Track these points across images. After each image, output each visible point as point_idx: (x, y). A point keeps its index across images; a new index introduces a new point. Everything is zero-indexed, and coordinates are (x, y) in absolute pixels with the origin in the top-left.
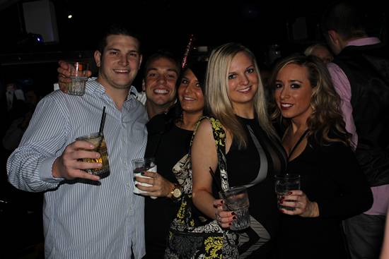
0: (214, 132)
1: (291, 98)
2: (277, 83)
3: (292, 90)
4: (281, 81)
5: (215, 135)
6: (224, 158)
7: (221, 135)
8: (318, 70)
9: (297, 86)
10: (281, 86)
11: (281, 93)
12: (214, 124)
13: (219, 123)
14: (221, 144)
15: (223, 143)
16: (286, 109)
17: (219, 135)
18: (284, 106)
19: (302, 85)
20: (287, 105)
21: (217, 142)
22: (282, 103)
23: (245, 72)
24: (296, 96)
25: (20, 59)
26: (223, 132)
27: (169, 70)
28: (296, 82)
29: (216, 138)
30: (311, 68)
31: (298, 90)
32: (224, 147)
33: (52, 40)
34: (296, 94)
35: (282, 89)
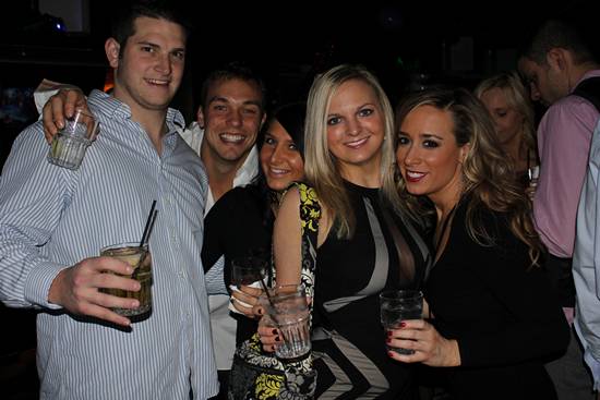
0: (301, 207)
1: (423, 164)
2: (401, 136)
3: (425, 151)
4: (407, 134)
5: (302, 212)
6: (312, 250)
7: (313, 214)
8: (472, 118)
9: (433, 145)
10: (407, 141)
11: (407, 154)
12: (304, 194)
13: (313, 194)
14: (310, 227)
15: (315, 226)
16: (414, 180)
17: (309, 212)
18: (412, 175)
19: (442, 142)
20: (416, 175)
21: (304, 224)
22: (407, 171)
23: (356, 114)
24: (431, 159)
25: (24, 54)
26: (317, 208)
27: (248, 103)
28: (433, 138)
29: (304, 217)
30: (459, 113)
31: (436, 151)
32: (316, 233)
33: (80, 29)
34: (433, 156)
35: (408, 146)
